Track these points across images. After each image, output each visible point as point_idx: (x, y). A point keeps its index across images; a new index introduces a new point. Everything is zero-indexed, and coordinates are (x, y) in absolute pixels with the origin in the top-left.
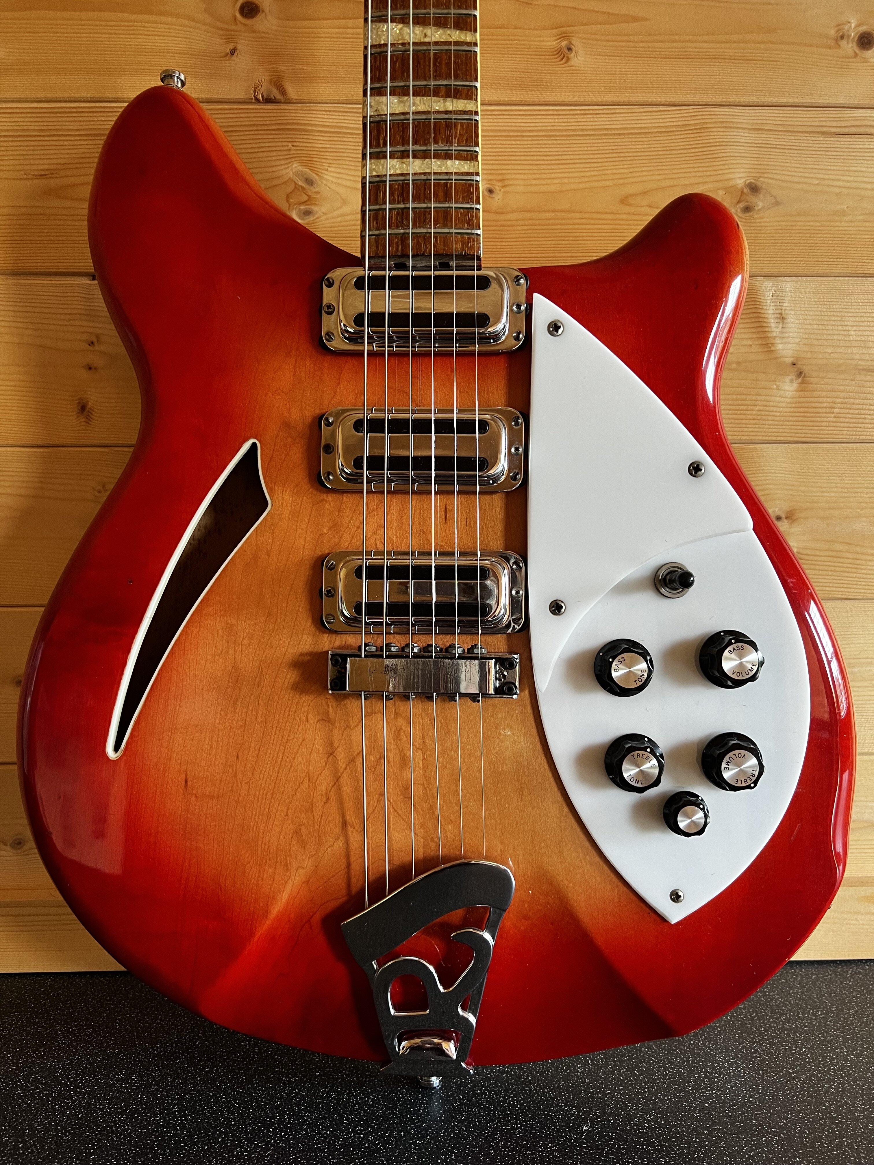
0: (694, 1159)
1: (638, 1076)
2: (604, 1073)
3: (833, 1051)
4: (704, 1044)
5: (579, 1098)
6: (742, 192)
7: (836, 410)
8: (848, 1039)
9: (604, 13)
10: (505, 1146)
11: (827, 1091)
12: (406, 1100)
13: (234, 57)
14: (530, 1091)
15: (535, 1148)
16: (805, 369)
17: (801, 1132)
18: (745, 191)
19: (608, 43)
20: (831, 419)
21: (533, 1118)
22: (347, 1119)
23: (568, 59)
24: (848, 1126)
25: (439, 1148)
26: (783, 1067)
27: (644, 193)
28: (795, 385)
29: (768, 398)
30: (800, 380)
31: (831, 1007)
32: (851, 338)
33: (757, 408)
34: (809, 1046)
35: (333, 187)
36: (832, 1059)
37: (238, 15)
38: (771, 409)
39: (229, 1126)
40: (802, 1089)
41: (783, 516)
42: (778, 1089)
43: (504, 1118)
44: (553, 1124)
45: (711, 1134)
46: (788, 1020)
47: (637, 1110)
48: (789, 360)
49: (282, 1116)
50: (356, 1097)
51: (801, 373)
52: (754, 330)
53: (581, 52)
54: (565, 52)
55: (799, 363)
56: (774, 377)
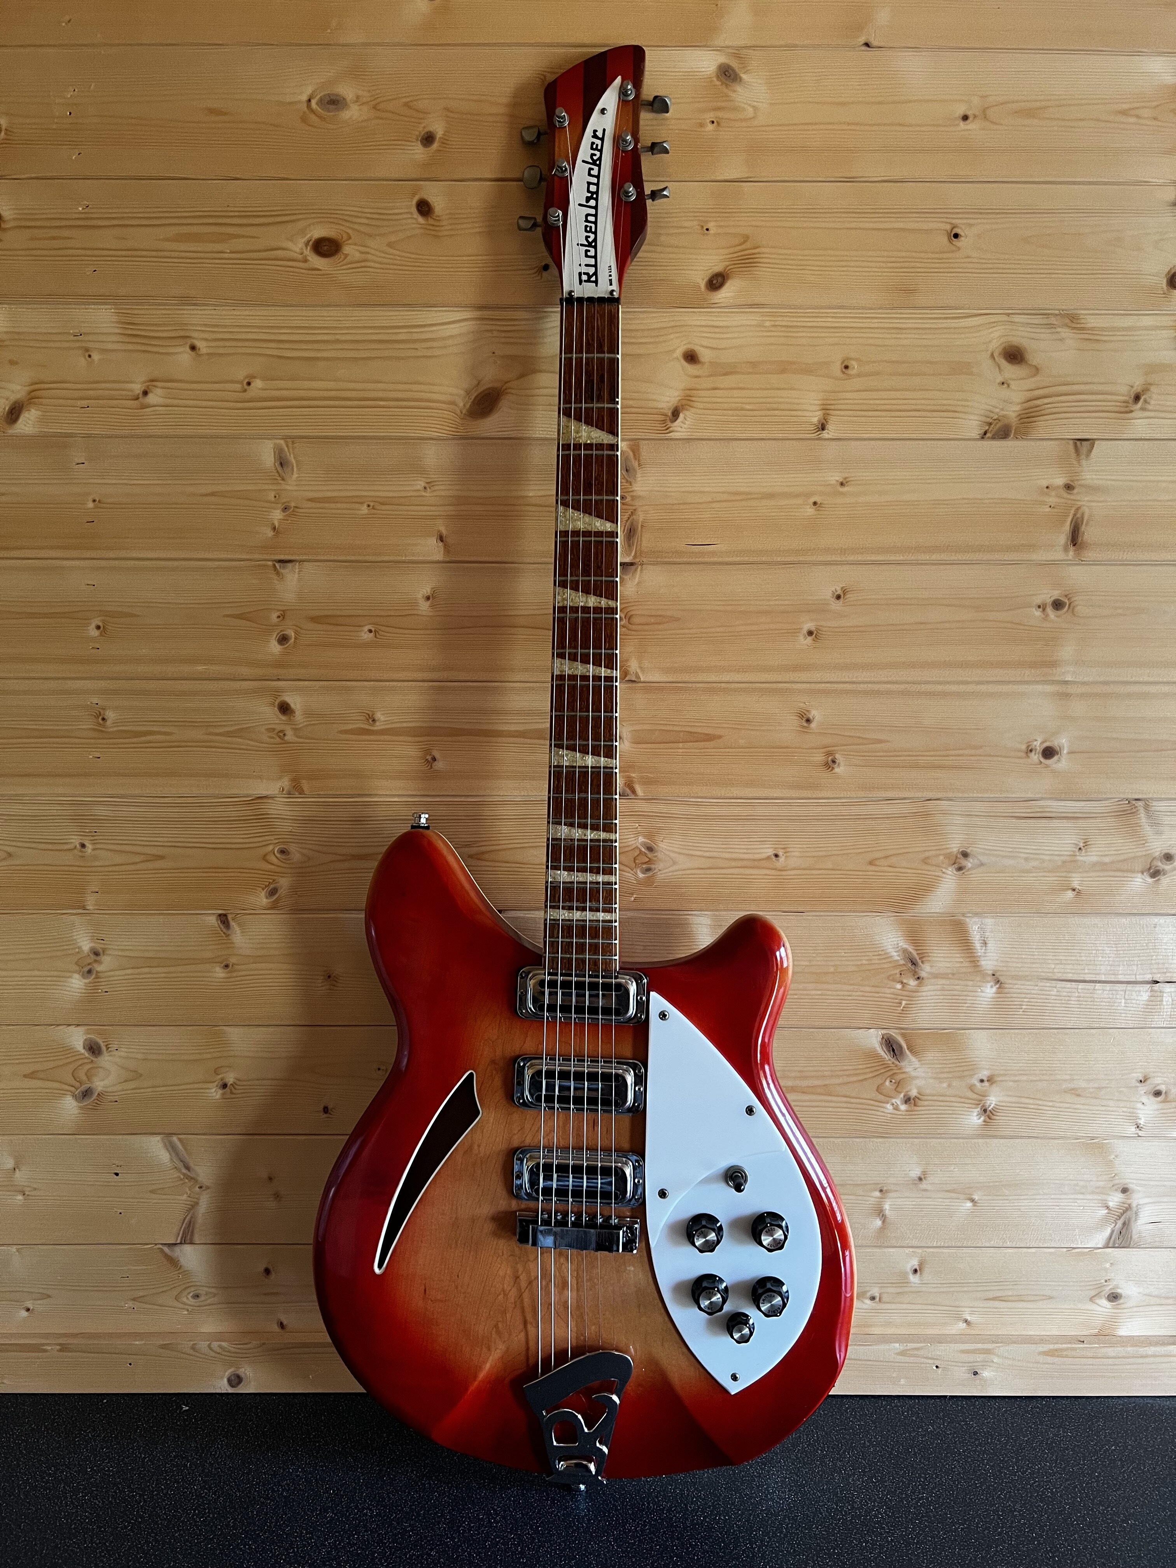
0: (909, 1538)
1: (875, 1483)
2: (853, 1480)
3: (1007, 1469)
4: (920, 1461)
5: (837, 1497)
6: (957, 857)
7: (1024, 1007)
8: (1019, 1460)
9: (859, 737)
10: (792, 1527)
11: (999, 1497)
12: (725, 1496)
14: (805, 1491)
15: (810, 1529)
16: (1002, 979)
17: (978, 1523)
18: (959, 856)
19: (862, 758)
20: (1021, 1013)
21: (808, 1509)
22: (690, 1507)
23: (833, 768)
24: (1008, 1521)
25: (752, 1527)
26: (972, 1479)
27: (886, 857)
28: (994, 989)
29: (974, 998)
30: (998, 986)
31: (1012, 1435)
32: (1035, 957)
33: (967, 1005)
34: (991, 1464)
35: (667, 853)
36: (1006, 1474)
38: (977, 1006)
39: (617, 1510)
40: (982, 1495)
41: (985, 1079)
42: (966, 1494)
43: (790, 1509)
44: (821, 1514)
45: (920, 1523)
46: (980, 1444)
47: (874, 1506)
48: (990, 972)
49: (648, 1503)
50: (693, 1493)
51: (998, 981)
52: (965, 951)
53: (842, 764)
54: (831, 764)
55: (997, 974)
56: (979, 984)
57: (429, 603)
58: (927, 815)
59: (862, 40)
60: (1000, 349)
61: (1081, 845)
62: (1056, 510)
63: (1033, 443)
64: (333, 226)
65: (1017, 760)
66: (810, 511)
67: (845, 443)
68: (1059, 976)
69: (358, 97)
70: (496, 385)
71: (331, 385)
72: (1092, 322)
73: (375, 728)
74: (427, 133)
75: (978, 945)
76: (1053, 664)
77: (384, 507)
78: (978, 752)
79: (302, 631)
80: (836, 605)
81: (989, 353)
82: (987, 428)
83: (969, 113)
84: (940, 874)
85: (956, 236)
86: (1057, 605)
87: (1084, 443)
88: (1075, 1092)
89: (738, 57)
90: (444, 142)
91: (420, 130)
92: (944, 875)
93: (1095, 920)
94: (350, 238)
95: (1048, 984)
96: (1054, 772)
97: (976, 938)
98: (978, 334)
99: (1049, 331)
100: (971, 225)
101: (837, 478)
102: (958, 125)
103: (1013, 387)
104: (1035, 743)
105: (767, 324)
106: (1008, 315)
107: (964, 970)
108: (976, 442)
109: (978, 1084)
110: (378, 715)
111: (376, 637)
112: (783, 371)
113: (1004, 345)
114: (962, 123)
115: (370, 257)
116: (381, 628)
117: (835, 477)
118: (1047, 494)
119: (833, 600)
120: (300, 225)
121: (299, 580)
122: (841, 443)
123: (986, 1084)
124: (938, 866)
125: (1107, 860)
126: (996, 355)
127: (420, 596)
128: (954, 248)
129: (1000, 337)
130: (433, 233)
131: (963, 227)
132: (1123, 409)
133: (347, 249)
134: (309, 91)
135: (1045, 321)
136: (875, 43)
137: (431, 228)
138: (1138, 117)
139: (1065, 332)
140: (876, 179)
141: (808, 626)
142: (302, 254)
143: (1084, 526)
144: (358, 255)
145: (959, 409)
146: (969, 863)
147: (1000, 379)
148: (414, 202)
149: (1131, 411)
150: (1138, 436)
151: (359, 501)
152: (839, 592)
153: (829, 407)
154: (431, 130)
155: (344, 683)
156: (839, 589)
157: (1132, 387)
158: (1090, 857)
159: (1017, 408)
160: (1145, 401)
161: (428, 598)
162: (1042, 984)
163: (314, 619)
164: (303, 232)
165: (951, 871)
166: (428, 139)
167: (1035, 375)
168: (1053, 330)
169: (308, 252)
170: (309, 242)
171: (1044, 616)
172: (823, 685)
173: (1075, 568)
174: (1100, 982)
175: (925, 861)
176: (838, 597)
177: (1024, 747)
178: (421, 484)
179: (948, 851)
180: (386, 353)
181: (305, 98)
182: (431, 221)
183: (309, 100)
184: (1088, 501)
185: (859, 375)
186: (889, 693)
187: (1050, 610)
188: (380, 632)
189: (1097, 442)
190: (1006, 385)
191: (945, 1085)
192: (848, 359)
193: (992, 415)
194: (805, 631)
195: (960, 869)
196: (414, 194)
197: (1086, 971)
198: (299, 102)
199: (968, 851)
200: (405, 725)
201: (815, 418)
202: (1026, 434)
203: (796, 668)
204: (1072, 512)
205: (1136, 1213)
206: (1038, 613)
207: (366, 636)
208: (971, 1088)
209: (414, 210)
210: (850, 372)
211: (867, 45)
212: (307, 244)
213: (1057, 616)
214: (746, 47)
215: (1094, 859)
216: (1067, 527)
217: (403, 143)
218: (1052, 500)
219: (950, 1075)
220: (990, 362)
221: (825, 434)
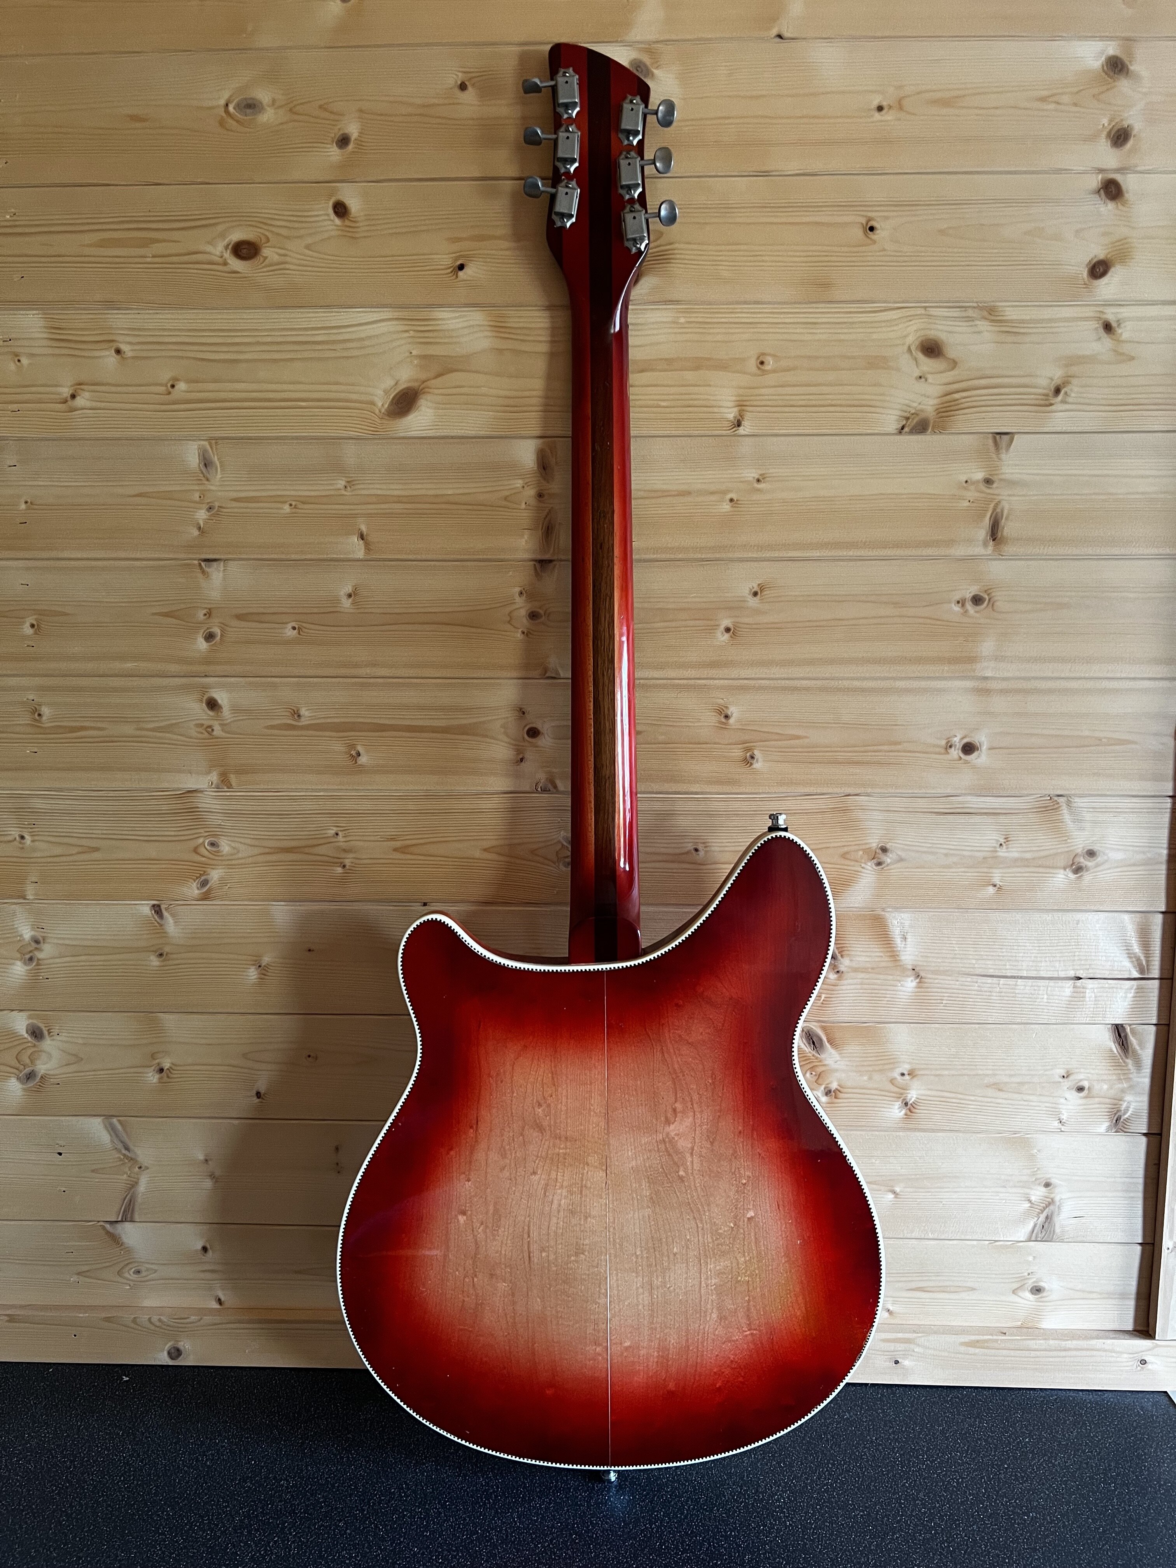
6: (876, 852)
7: (944, 1002)
9: (776, 733)
10: (693, 1509)
13: (523, 764)
16: (922, 974)
18: (878, 851)
19: (780, 754)
20: (941, 1008)
23: (752, 764)
28: (914, 984)
29: (894, 993)
30: (918, 980)
31: (927, 1424)
32: (956, 952)
33: (887, 999)
36: (914, 1462)
37: (526, 736)
38: (897, 1000)
41: (906, 1073)
46: (894, 1432)
47: (778, 1490)
48: (910, 967)
51: (919, 976)
52: (885, 946)
53: (760, 760)
54: (749, 760)
55: (917, 969)
56: (898, 978)
57: (350, 600)
58: (845, 810)
59: (775, 32)
60: (917, 343)
61: (1002, 841)
62: (975, 505)
63: (951, 437)
64: (251, 228)
65: (937, 756)
66: (726, 507)
67: (761, 439)
68: (978, 972)
69: (274, 101)
70: (415, 385)
71: (255, 386)
72: (1012, 314)
73: (300, 724)
74: (343, 134)
75: (898, 940)
76: (972, 660)
77: (306, 506)
78: (899, 747)
79: (228, 629)
80: (753, 602)
81: (906, 348)
82: (904, 422)
83: (884, 104)
84: (860, 869)
85: (872, 229)
86: (977, 600)
87: (1003, 437)
88: (998, 1087)
89: (649, 51)
90: (359, 142)
91: (336, 133)
92: (863, 870)
93: (1018, 916)
94: (268, 240)
95: (969, 979)
96: (974, 767)
97: (896, 932)
98: (895, 328)
99: (967, 324)
100: (887, 218)
101: (753, 475)
102: (872, 116)
103: (930, 380)
104: (955, 739)
105: (682, 320)
106: (925, 307)
107: (884, 964)
108: (893, 437)
109: (899, 1078)
110: (304, 712)
111: (299, 634)
112: (697, 368)
113: (920, 339)
114: (877, 116)
115: (288, 259)
116: (304, 625)
117: (751, 474)
118: (966, 489)
119: (750, 597)
120: (220, 228)
121: (224, 579)
122: (757, 439)
123: (907, 1077)
124: (857, 861)
125: (1028, 856)
126: (913, 348)
127: (342, 593)
128: (869, 241)
129: (916, 331)
130: (349, 234)
131: (878, 219)
132: (1043, 402)
133: (266, 252)
134: (226, 95)
135: (964, 314)
136: (786, 34)
137: (348, 229)
138: (1058, 103)
139: (983, 325)
140: (789, 173)
141: (726, 622)
142: (222, 257)
143: (1003, 521)
144: (276, 258)
145: (878, 404)
146: (888, 859)
147: (917, 373)
148: (331, 204)
149: (1051, 405)
150: (1059, 429)
151: (280, 500)
152: (756, 589)
153: (745, 403)
154: (346, 132)
155: (269, 679)
156: (755, 586)
157: (1052, 379)
158: (1012, 853)
159: (936, 401)
160: (1066, 393)
161: (350, 596)
162: (964, 979)
163: (239, 617)
164: (222, 235)
165: (870, 866)
166: (343, 141)
167: (953, 369)
168: (971, 323)
169: (228, 255)
170: (228, 245)
171: (962, 611)
172: (741, 681)
173: (994, 562)
174: (1021, 978)
175: (844, 856)
176: (755, 594)
177: (943, 743)
178: (341, 483)
179: (867, 846)
180: (306, 355)
181: (222, 102)
182: (347, 223)
183: (227, 105)
184: (1009, 495)
185: (774, 371)
186: (807, 689)
187: (969, 606)
188: (304, 630)
189: (1016, 436)
190: (923, 380)
191: (865, 1078)
192: (763, 354)
193: (909, 409)
194: (722, 628)
195: (879, 864)
196: (331, 196)
197: (1008, 967)
198: (218, 106)
199: (888, 846)
200: (329, 720)
201: (731, 414)
202: (944, 429)
203: (714, 665)
204: (992, 506)
205: (1059, 1207)
206: (957, 608)
207: (290, 633)
208: (892, 1081)
209: (331, 211)
210: (767, 367)
211: (780, 36)
212: (226, 247)
213: (976, 612)
214: (657, 42)
215: (1016, 855)
216: (987, 522)
217: (319, 145)
218: (971, 494)
219: (870, 1069)
220: (907, 356)
221: (741, 431)
